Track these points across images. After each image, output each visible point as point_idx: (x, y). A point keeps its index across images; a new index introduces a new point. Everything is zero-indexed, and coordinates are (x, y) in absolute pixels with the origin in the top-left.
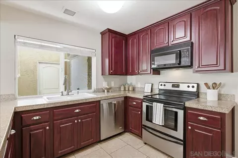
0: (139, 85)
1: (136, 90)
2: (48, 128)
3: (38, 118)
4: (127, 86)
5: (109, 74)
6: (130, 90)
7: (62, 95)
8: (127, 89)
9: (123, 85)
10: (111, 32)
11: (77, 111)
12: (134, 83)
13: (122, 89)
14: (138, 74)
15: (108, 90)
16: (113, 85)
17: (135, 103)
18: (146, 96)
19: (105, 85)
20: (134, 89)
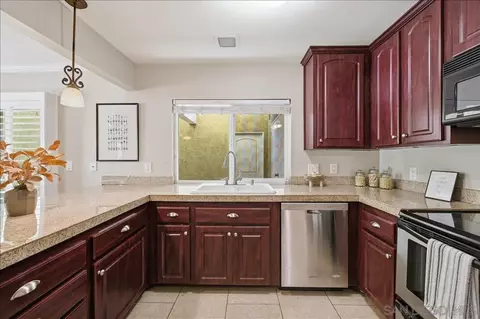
0: (413, 176)
1: (404, 186)
2: (186, 233)
3: (175, 214)
4: (372, 177)
5: (315, 147)
6: (382, 185)
7: (227, 184)
8: (372, 183)
9: (363, 174)
10: (320, 53)
11: (233, 215)
12: (397, 171)
13: (359, 181)
14: (401, 143)
15: (316, 182)
16: (332, 170)
17: (376, 225)
18: (410, 212)
19: (312, 171)
20: (395, 185)
